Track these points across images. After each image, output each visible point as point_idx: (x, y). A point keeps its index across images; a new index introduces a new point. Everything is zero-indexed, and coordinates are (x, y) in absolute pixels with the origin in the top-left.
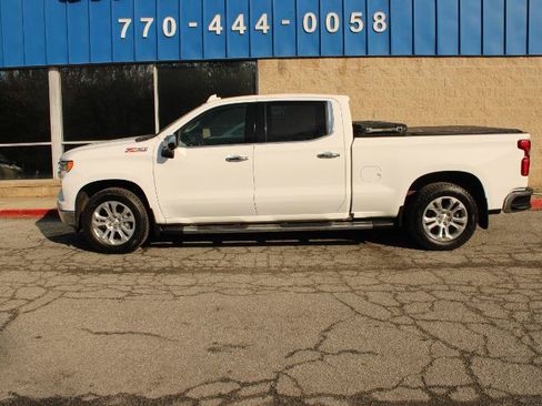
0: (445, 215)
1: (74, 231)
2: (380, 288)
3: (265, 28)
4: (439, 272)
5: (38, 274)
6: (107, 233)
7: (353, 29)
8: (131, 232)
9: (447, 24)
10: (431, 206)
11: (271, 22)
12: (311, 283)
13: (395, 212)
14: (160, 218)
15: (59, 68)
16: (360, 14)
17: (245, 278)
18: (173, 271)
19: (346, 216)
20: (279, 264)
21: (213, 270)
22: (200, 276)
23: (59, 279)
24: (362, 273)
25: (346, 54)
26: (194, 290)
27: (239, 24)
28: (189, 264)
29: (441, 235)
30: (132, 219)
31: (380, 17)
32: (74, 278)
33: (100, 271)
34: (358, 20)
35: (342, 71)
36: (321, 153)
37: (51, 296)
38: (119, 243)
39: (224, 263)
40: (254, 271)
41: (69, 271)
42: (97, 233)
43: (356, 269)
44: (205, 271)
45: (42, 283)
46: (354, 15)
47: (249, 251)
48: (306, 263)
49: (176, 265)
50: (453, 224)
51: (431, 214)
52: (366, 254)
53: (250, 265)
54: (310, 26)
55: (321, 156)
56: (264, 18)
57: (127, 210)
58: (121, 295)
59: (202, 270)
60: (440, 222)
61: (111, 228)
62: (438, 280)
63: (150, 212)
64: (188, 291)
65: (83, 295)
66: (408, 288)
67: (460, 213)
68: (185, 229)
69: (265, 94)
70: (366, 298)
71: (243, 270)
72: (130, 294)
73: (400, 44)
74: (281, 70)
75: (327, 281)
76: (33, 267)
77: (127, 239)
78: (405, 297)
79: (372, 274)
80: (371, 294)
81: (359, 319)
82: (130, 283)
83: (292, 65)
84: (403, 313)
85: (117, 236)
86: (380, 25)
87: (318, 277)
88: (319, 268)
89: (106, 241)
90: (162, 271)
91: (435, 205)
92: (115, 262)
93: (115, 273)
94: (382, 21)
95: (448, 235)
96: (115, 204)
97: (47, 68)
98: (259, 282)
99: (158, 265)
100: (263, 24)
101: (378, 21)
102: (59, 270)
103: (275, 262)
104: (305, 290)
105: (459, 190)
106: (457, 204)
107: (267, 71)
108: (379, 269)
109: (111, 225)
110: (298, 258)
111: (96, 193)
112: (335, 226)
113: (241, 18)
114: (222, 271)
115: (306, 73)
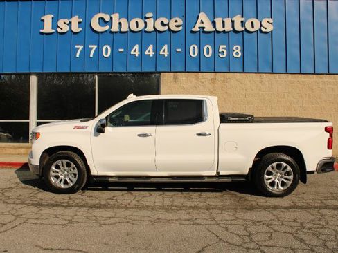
0: (278, 174)
1: (38, 179)
2: (235, 222)
3: (166, 54)
4: (275, 212)
5: (12, 206)
6: (59, 180)
7: (220, 55)
8: (75, 180)
9: (279, 54)
10: (269, 168)
11: (170, 50)
12: (190, 217)
13: (246, 172)
14: (94, 172)
15: (37, 74)
16: (225, 46)
17: (148, 213)
18: (101, 206)
19: (214, 173)
20: (170, 204)
21: (126, 207)
22: (118, 210)
23: (25, 210)
24: (224, 212)
25: (216, 71)
26: (113, 221)
27: (150, 51)
28: (111, 202)
29: (276, 187)
30: (76, 171)
31: (237, 48)
32: (35, 209)
33: (53, 205)
34: (224, 50)
35: (213, 81)
36: (199, 133)
37: (18, 221)
38: (67, 187)
39: (134, 202)
40: (153, 208)
41: (32, 204)
42: (53, 180)
43: (220, 209)
44: (121, 208)
45: (13, 212)
46: (221, 47)
47: (151, 195)
48: (188, 203)
49: (103, 202)
50: (284, 180)
51: (269, 173)
52: (227, 198)
53: (151, 204)
54: (194, 53)
55: (199, 135)
56: (166, 47)
57: (73, 165)
58: (64, 222)
59: (120, 207)
60: (275, 178)
61: (62, 177)
62: (274, 218)
63: (88, 168)
64: (109, 221)
65: (39, 221)
66: (255, 223)
67: (288, 173)
68: (110, 180)
69: (165, 94)
70: (227, 229)
71: (146, 208)
72: (71, 222)
73: (250, 65)
74: (175, 79)
75: (201, 216)
76: (9, 201)
77: (72, 184)
78: (253, 229)
79: (231, 212)
80: (230, 227)
81: (222, 244)
82: (72, 214)
83: (182, 76)
84: (252, 240)
85: (66, 182)
86: (237, 54)
87: (195, 214)
88: (196, 208)
89: (58, 185)
90: (94, 206)
91: (272, 167)
92: (64, 199)
93: (63, 206)
94: (238, 51)
95: (280, 187)
96: (65, 161)
97: (28, 75)
98: (156, 216)
99: (91, 202)
100: (165, 51)
101: (236, 51)
102: (26, 204)
103: (167, 203)
104: (187, 222)
105: (287, 158)
106: (286, 167)
107: (166, 79)
108: (235, 209)
109: (62, 175)
110: (182, 200)
111: (54, 154)
112: (207, 180)
113: (151, 47)
114: (133, 208)
115: (191, 82)
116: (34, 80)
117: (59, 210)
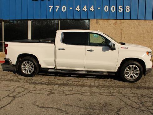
3: (93, 10)
4: (151, 91)
7: (119, 11)
11: (95, 8)
12: (110, 92)
15: (31, 20)
16: (122, 6)
17: (88, 89)
18: (64, 85)
20: (98, 84)
21: (77, 85)
22: (73, 87)
24: (125, 89)
25: (117, 19)
26: (72, 92)
27: (85, 9)
28: (70, 83)
31: (128, 7)
32: (33, 86)
33: (41, 84)
34: (121, 8)
35: (116, 24)
37: (26, 91)
39: (80, 83)
40: (90, 86)
41: (32, 83)
43: (123, 87)
45: (23, 86)
46: (120, 7)
47: (88, 79)
48: (107, 84)
49: (65, 82)
53: (89, 84)
54: (106, 10)
56: (92, 7)
58: (48, 93)
59: (74, 85)
64: (70, 93)
65: (36, 92)
66: (143, 96)
69: (91, 30)
70: (129, 99)
71: (86, 86)
72: (51, 93)
73: (134, 16)
74: (97, 23)
75: (115, 91)
78: (142, 99)
79: (129, 90)
82: (51, 89)
83: (101, 21)
84: (143, 106)
86: (128, 10)
87: (111, 90)
88: (111, 87)
92: (46, 80)
93: (46, 84)
94: (128, 9)
98: (92, 91)
99: (60, 82)
101: (127, 9)
102: (29, 82)
104: (108, 94)
108: (131, 88)
110: (104, 82)
113: (85, 7)
114: (80, 86)
115: (105, 24)
116: (30, 23)
117: (44, 86)
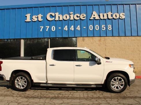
3: (79, 29)
4: (137, 100)
7: (103, 29)
11: (81, 28)
15: (23, 39)
16: (104, 25)
18: (55, 98)
20: (87, 96)
21: (67, 98)
22: (64, 100)
24: (113, 100)
25: (101, 36)
27: (72, 28)
28: (60, 96)
31: (110, 26)
32: (26, 100)
33: (34, 98)
35: (100, 41)
39: (70, 96)
40: (80, 98)
43: (110, 98)
44: (65, 98)
46: (103, 26)
48: (95, 96)
49: (56, 96)
53: (78, 96)
54: (91, 29)
56: (79, 26)
71: (76, 98)
74: (83, 40)
79: (116, 100)
82: (44, 102)
83: (86, 39)
86: (110, 28)
87: (100, 101)
88: (99, 98)
93: (39, 98)
94: (110, 27)
97: (20, 39)
98: (82, 103)
99: (51, 96)
100: (78, 28)
101: (109, 27)
102: (22, 97)
107: (80, 40)
108: (117, 98)
110: (92, 94)
113: (72, 26)
114: (70, 98)
115: (90, 41)
117: (37, 100)
